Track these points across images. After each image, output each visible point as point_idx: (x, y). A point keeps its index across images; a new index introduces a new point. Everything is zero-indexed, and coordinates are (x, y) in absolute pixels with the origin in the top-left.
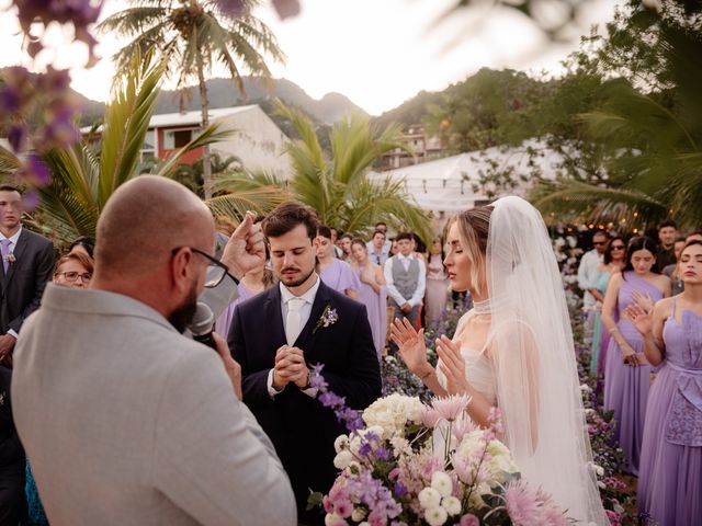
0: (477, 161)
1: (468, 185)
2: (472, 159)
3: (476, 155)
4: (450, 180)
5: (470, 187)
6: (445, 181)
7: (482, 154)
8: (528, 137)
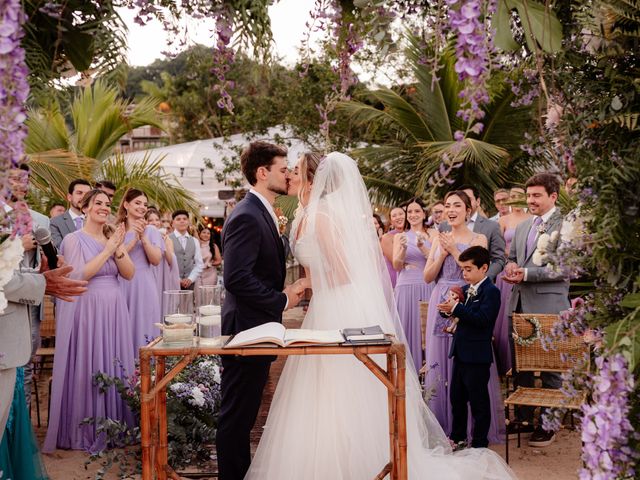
0: (221, 148)
1: (210, 174)
2: (216, 146)
3: (219, 141)
4: (188, 168)
5: (213, 176)
6: (182, 169)
7: (226, 140)
8: (274, 125)
